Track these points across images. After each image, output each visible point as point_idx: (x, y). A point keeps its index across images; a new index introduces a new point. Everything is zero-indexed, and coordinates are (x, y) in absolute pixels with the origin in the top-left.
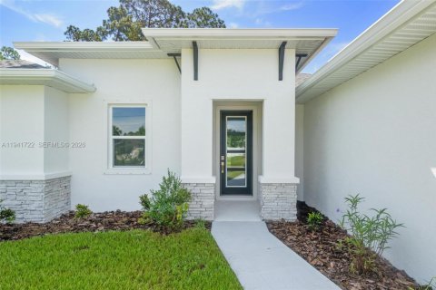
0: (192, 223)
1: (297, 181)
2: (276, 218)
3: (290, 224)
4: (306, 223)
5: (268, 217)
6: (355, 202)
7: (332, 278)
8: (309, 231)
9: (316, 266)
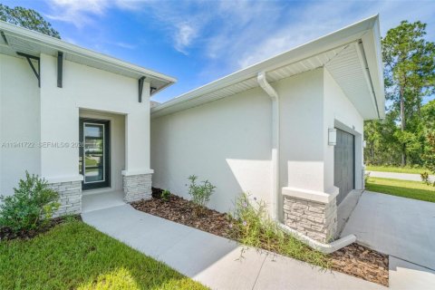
0: (59, 220)
1: (152, 171)
2: (137, 199)
3: (149, 201)
4: (160, 198)
5: (131, 200)
6: (193, 179)
7: (186, 224)
8: (162, 203)
9: (175, 221)
